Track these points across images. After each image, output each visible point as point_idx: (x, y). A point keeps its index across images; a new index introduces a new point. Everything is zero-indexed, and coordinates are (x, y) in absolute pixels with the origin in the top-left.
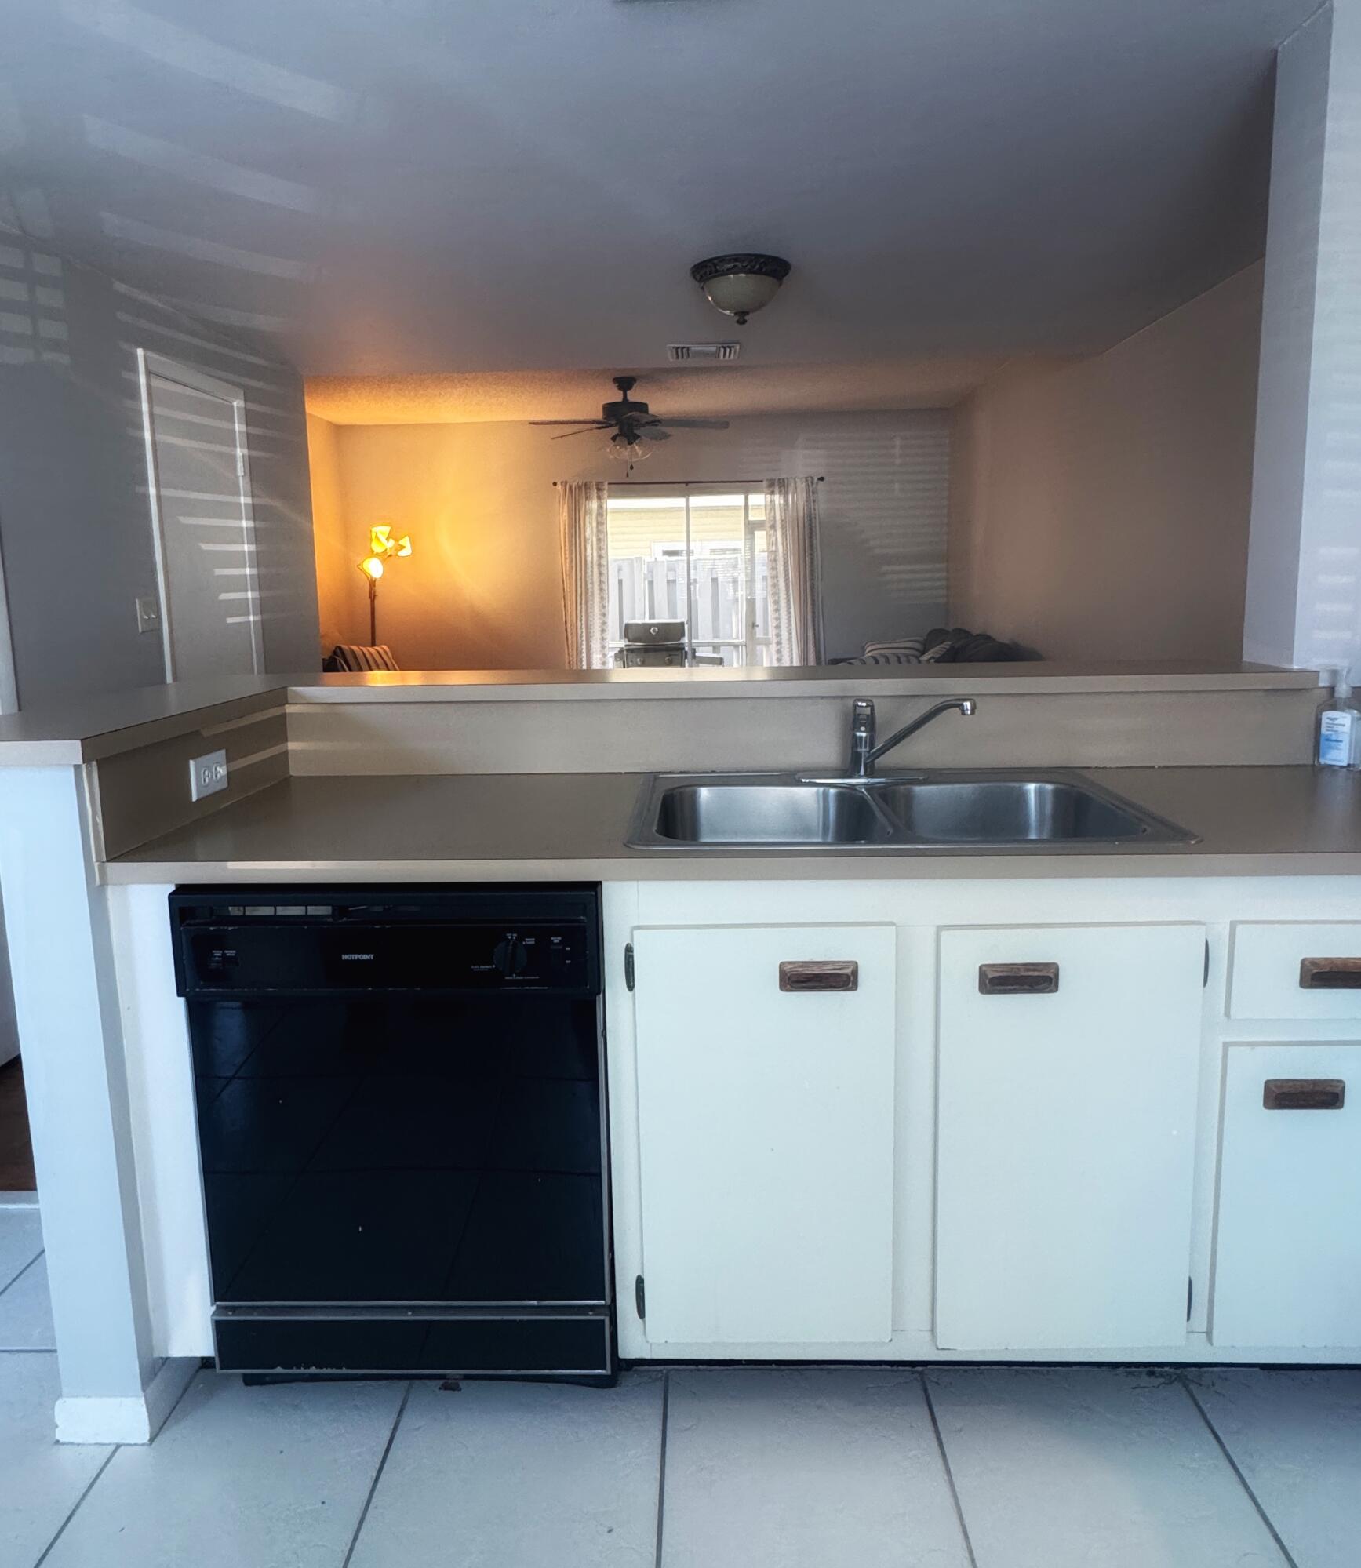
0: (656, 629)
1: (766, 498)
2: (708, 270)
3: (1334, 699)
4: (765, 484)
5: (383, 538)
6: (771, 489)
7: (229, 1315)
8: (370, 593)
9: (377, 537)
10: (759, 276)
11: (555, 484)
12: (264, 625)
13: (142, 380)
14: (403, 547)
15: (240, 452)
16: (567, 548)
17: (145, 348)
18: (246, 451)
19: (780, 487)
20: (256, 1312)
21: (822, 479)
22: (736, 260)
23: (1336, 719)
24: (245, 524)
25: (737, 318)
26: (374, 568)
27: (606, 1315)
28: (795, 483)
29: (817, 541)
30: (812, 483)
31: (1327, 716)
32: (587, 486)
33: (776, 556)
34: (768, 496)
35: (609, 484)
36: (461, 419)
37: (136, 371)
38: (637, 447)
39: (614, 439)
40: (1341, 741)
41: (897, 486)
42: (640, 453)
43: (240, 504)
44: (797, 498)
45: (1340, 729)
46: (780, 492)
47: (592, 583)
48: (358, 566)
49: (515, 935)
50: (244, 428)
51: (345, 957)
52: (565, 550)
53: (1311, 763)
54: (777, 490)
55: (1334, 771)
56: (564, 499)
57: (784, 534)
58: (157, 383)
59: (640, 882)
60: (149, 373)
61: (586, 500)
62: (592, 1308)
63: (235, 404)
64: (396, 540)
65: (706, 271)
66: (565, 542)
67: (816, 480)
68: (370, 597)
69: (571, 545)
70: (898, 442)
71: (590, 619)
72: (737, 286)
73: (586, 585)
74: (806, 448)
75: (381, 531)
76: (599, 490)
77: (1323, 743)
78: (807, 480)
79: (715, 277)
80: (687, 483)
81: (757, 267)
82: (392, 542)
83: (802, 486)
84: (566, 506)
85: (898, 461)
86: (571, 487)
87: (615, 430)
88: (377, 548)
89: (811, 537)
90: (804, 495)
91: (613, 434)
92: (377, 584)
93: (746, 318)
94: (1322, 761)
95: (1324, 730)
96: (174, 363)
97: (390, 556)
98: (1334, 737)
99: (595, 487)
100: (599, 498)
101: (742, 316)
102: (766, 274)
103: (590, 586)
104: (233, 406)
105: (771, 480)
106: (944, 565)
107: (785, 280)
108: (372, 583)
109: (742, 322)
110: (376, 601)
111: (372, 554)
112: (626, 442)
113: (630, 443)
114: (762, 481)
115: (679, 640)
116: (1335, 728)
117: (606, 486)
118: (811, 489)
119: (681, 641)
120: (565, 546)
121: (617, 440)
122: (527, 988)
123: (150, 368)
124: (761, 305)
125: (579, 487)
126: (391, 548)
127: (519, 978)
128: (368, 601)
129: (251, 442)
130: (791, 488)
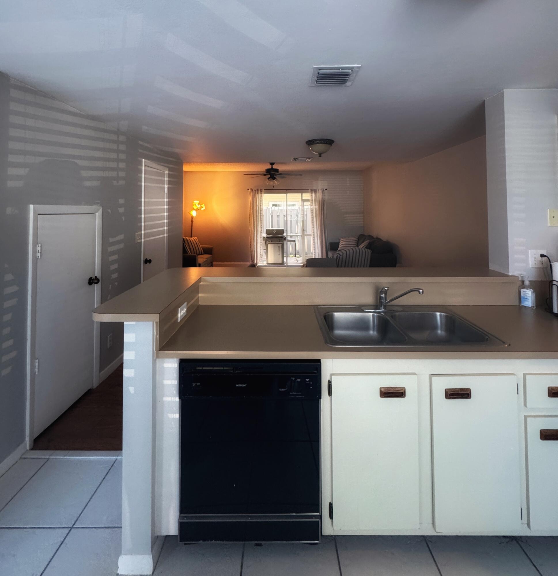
0: (275, 231)
1: (310, 195)
2: (311, 142)
3: (524, 286)
4: (310, 191)
5: (197, 204)
6: (312, 192)
7: (185, 520)
8: (192, 220)
9: (195, 204)
10: (326, 144)
11: (248, 189)
12: (169, 237)
13: (143, 168)
14: (203, 207)
15: (166, 186)
16: (251, 208)
17: (145, 159)
18: (168, 186)
19: (314, 191)
20: (195, 518)
21: (326, 189)
22: (320, 140)
23: (526, 292)
24: (166, 207)
25: (319, 155)
26: (194, 213)
27: (319, 519)
28: (319, 191)
29: (325, 207)
30: (323, 190)
31: (522, 290)
32: (257, 190)
33: (313, 211)
34: (311, 194)
35: (264, 190)
36: (221, 170)
37: (142, 166)
38: (275, 181)
39: (269, 179)
40: (529, 299)
41: (348, 192)
42: (276, 183)
43: (165, 201)
44: (319, 195)
45: (528, 295)
46: (314, 193)
47: (258, 218)
48: (189, 213)
49: (294, 378)
50: (168, 179)
51: (237, 385)
52: (251, 209)
53: (518, 304)
54: (313, 192)
55: (526, 308)
56: (251, 193)
57: (315, 205)
58: (147, 168)
59: (333, 360)
60: (145, 166)
61: (257, 194)
62: (314, 516)
63: (166, 172)
64: (201, 205)
65: (310, 143)
66: (251, 206)
67: (325, 190)
68: (192, 222)
69: (252, 207)
70: (348, 179)
71: (257, 229)
72: (320, 147)
73: (256, 219)
74: (322, 181)
75: (197, 202)
76: (261, 191)
77: (522, 299)
78: (322, 190)
79: (313, 144)
80: (287, 190)
81: (326, 142)
82: (199, 206)
83: (320, 191)
84: (251, 196)
85: (348, 185)
86: (253, 190)
87: (269, 176)
88: (195, 207)
89: (323, 206)
90: (321, 194)
91: (268, 177)
92: (194, 218)
93: (321, 155)
94: (522, 304)
95: (522, 295)
96: (151, 162)
97: (199, 210)
98: (526, 297)
99: (260, 191)
100: (261, 193)
101: (320, 155)
102: (328, 144)
103: (257, 219)
104: (165, 173)
105: (311, 189)
106: (362, 215)
107: (333, 145)
108: (192, 218)
109: (320, 156)
110: (193, 223)
111: (193, 209)
112: (272, 179)
113: (273, 180)
114: (309, 190)
115: (282, 234)
116: (526, 295)
117: (263, 190)
118: (323, 192)
119: (283, 235)
120: (251, 207)
121: (270, 179)
122: (297, 397)
123: (146, 164)
124: (326, 152)
125: (255, 190)
126: (199, 208)
127: (294, 393)
128: (191, 223)
129: (170, 183)
130: (318, 191)
